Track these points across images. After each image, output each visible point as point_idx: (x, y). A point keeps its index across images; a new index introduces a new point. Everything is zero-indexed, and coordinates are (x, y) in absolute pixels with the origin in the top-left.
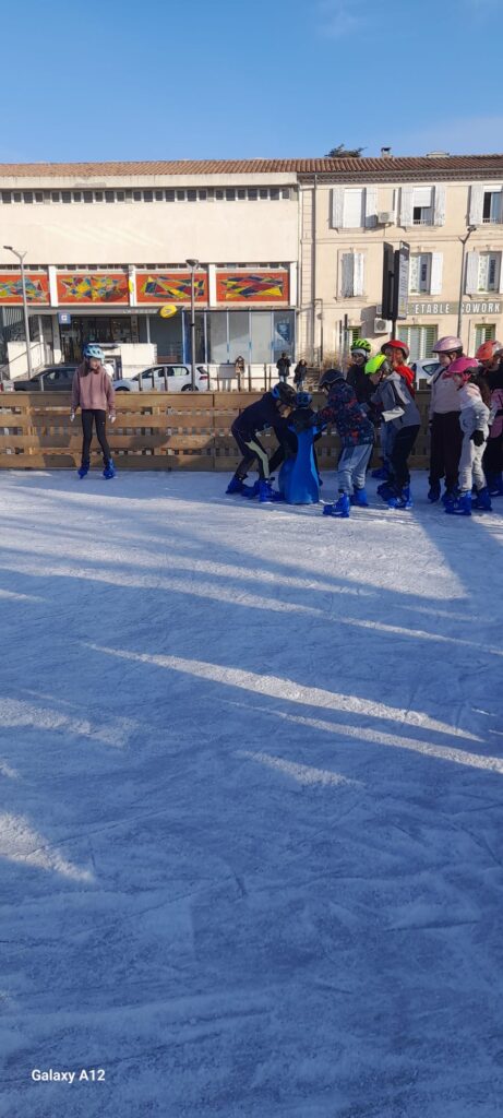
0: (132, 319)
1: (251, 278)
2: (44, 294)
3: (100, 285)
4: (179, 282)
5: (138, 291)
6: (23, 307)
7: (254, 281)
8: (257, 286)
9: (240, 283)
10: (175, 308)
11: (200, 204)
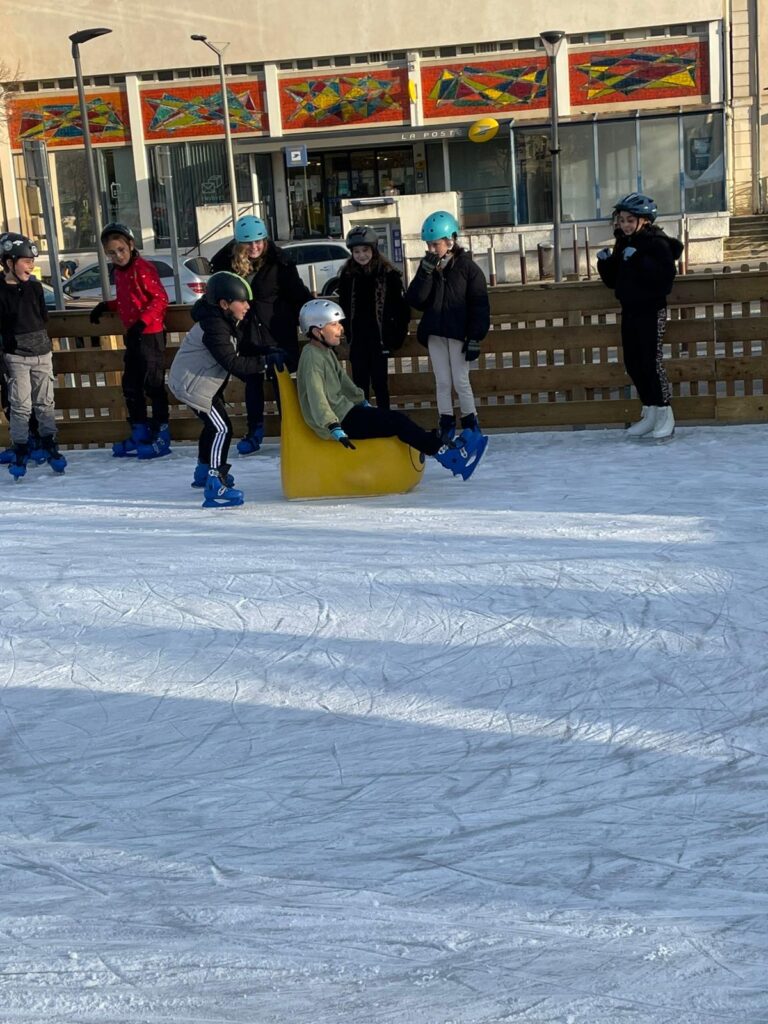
0: (417, 150)
1: (633, 56)
2: (258, 116)
3: (355, 93)
4: (500, 75)
5: (425, 98)
6: (224, 142)
7: (640, 63)
8: (648, 72)
9: (613, 69)
10: (497, 124)
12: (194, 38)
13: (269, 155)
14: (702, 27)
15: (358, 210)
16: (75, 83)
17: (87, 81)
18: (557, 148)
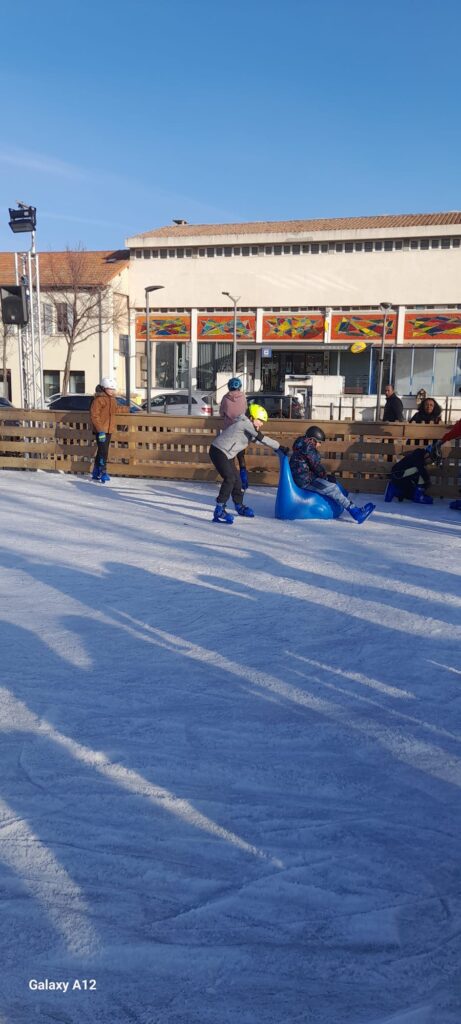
0: (325, 354)
1: (438, 318)
2: (252, 332)
3: (299, 324)
4: (370, 322)
5: (332, 330)
6: (233, 343)
7: (440, 322)
8: (444, 326)
9: (427, 323)
10: (365, 345)
11: (395, 253)
12: (223, 293)
13: (255, 351)
15: (293, 381)
16: (145, 310)
18: (382, 359)
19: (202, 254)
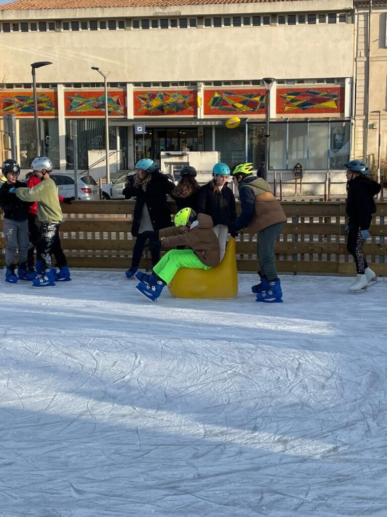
0: (200, 130)
1: (308, 92)
2: (122, 108)
3: (171, 100)
4: (243, 97)
5: (205, 105)
6: (104, 120)
7: (311, 96)
8: (314, 100)
9: (298, 97)
10: (240, 120)
11: (263, 28)
12: (93, 68)
13: (126, 128)
14: (342, 80)
15: (169, 157)
16: (32, 86)
17: (38, 85)
18: (268, 134)
19: (66, 28)
